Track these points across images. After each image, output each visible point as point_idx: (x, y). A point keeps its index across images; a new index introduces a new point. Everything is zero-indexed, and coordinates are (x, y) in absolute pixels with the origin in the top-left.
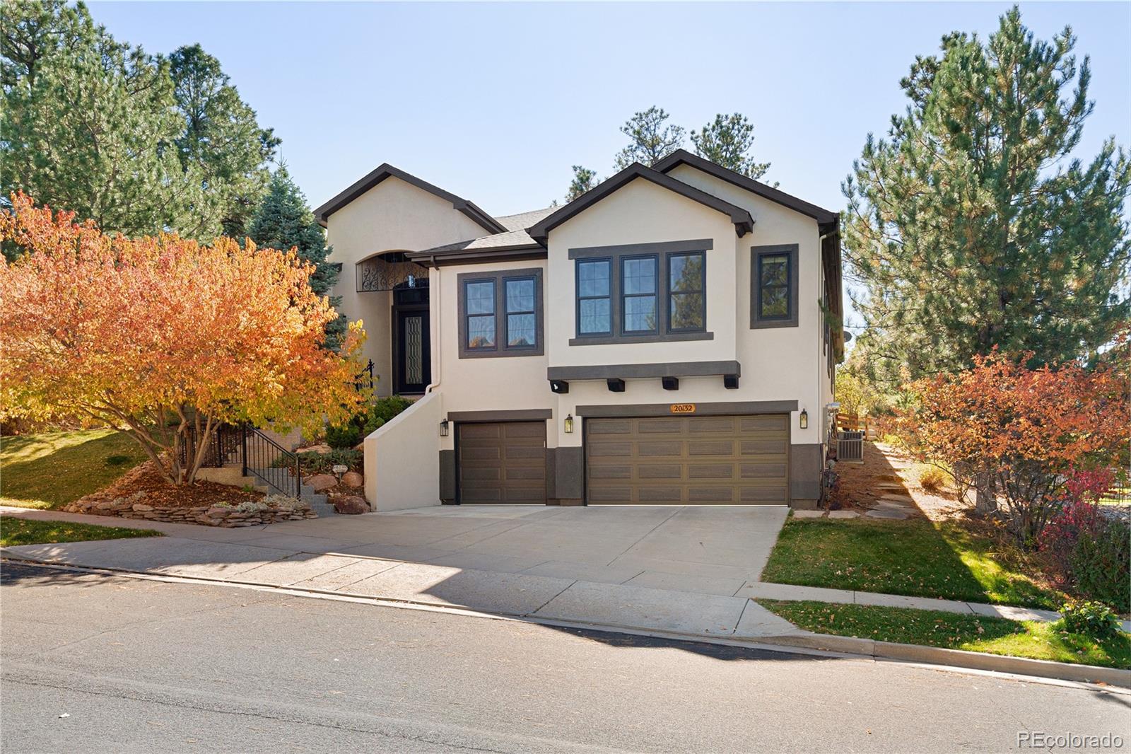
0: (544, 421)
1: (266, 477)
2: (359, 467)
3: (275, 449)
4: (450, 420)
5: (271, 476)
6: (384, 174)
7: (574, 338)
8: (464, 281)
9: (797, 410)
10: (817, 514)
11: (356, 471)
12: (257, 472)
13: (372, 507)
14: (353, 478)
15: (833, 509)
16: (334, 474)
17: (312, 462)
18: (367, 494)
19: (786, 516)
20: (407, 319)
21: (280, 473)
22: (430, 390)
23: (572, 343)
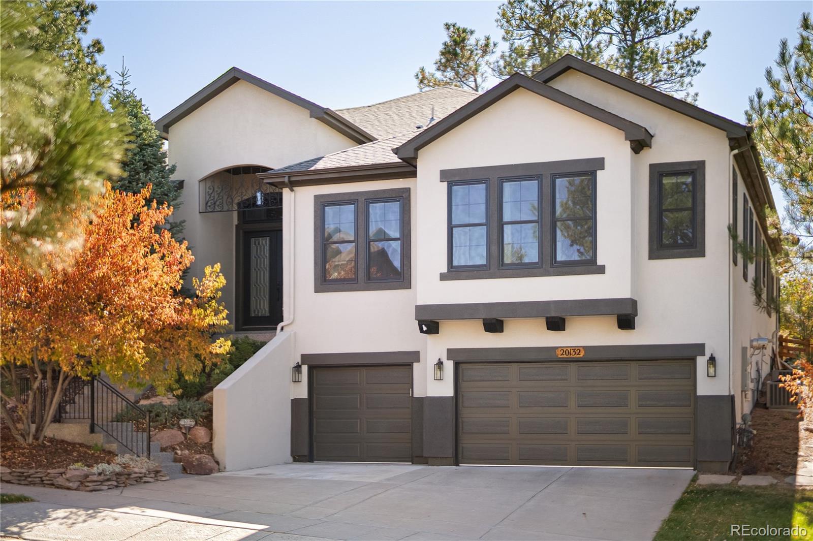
0: (410, 366)
1: (115, 434)
2: (207, 421)
3: (120, 399)
4: (303, 363)
5: (120, 434)
6: (233, 78)
7: (446, 271)
8: (322, 203)
9: (704, 355)
10: (725, 480)
11: (204, 425)
12: (105, 428)
13: (221, 467)
14: (201, 433)
15: (746, 473)
16: (180, 428)
17: (157, 415)
18: (215, 451)
19: (688, 482)
20: (253, 240)
21: (124, 428)
22: (282, 329)
23: (443, 277)
